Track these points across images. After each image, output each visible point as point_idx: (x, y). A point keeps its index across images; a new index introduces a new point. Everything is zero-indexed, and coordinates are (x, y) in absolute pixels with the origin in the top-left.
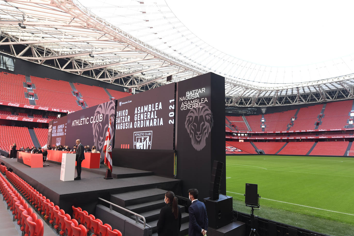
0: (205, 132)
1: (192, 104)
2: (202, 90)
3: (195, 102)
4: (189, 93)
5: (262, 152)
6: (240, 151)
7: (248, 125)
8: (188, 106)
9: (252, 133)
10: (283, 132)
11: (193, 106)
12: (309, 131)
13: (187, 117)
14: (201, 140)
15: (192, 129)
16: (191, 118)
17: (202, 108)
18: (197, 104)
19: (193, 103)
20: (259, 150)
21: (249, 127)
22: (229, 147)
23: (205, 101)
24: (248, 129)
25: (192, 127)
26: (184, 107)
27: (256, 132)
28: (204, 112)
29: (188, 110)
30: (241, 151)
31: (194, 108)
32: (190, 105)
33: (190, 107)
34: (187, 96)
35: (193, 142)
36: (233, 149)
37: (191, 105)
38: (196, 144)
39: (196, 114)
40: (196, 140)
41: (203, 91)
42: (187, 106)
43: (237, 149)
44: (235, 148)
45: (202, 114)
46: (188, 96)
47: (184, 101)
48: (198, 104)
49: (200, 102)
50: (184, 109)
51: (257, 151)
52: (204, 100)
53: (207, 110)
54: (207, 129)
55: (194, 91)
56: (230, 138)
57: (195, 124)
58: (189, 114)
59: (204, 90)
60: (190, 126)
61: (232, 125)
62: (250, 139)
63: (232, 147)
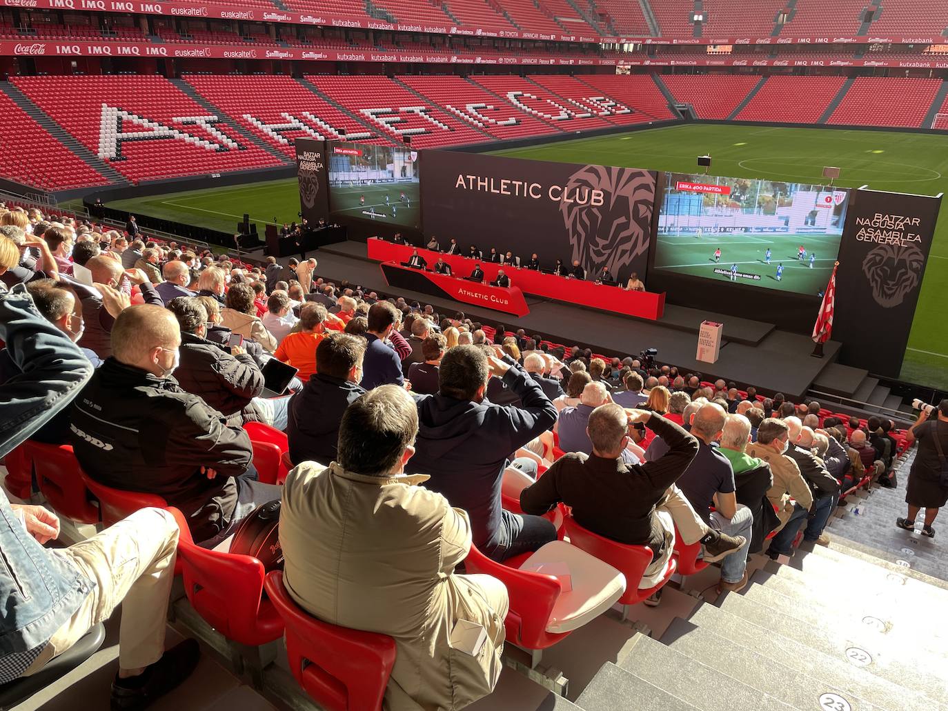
0: (904, 284)
1: (885, 235)
2: (913, 221)
3: (893, 235)
4: (883, 218)
5: (688, 110)
6: (627, 111)
7: (649, 14)
8: (875, 237)
9: (662, 42)
10: (759, 41)
11: (886, 240)
12: (838, 41)
13: (870, 253)
14: (894, 294)
15: (878, 275)
16: (878, 258)
17: (907, 249)
18: (897, 239)
19: (889, 236)
20: (679, 106)
21: (652, 21)
22: (594, 99)
23: (915, 239)
24: (651, 28)
25: (879, 272)
26: (863, 236)
27: (675, 42)
28: (909, 255)
29: (874, 245)
30: (629, 111)
31: (888, 244)
32: (881, 236)
33: (880, 239)
34: (875, 220)
35: (875, 293)
36: (606, 105)
37: (883, 237)
38: (883, 297)
39: (891, 254)
40: (884, 292)
41: (915, 224)
42: (873, 237)
43: (618, 105)
44: (612, 103)
45: (905, 256)
46: (878, 221)
47: (866, 227)
48: (899, 239)
49: (905, 237)
50: (865, 240)
51: (673, 109)
52: (913, 237)
53: (917, 253)
54: (910, 281)
55: (894, 217)
56: (592, 63)
57: (886, 268)
58: (875, 251)
59: (917, 222)
60: (873, 268)
61: (600, 15)
62: (654, 64)
63: (602, 98)
